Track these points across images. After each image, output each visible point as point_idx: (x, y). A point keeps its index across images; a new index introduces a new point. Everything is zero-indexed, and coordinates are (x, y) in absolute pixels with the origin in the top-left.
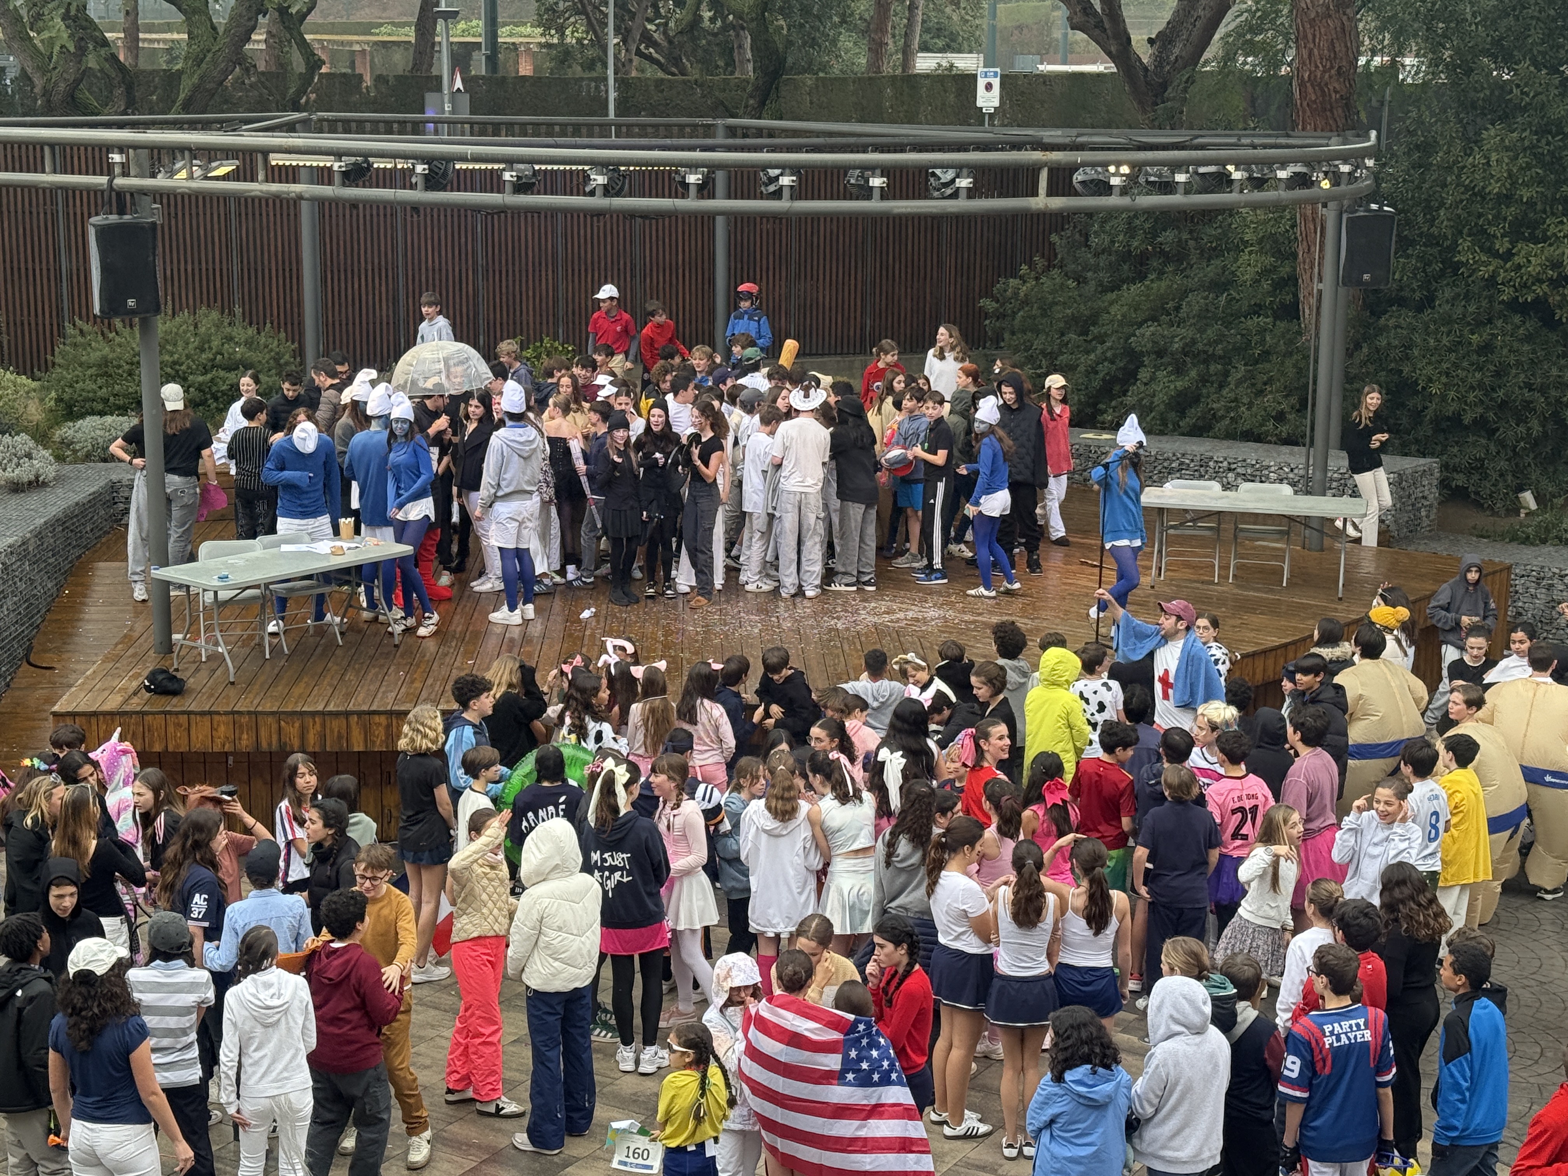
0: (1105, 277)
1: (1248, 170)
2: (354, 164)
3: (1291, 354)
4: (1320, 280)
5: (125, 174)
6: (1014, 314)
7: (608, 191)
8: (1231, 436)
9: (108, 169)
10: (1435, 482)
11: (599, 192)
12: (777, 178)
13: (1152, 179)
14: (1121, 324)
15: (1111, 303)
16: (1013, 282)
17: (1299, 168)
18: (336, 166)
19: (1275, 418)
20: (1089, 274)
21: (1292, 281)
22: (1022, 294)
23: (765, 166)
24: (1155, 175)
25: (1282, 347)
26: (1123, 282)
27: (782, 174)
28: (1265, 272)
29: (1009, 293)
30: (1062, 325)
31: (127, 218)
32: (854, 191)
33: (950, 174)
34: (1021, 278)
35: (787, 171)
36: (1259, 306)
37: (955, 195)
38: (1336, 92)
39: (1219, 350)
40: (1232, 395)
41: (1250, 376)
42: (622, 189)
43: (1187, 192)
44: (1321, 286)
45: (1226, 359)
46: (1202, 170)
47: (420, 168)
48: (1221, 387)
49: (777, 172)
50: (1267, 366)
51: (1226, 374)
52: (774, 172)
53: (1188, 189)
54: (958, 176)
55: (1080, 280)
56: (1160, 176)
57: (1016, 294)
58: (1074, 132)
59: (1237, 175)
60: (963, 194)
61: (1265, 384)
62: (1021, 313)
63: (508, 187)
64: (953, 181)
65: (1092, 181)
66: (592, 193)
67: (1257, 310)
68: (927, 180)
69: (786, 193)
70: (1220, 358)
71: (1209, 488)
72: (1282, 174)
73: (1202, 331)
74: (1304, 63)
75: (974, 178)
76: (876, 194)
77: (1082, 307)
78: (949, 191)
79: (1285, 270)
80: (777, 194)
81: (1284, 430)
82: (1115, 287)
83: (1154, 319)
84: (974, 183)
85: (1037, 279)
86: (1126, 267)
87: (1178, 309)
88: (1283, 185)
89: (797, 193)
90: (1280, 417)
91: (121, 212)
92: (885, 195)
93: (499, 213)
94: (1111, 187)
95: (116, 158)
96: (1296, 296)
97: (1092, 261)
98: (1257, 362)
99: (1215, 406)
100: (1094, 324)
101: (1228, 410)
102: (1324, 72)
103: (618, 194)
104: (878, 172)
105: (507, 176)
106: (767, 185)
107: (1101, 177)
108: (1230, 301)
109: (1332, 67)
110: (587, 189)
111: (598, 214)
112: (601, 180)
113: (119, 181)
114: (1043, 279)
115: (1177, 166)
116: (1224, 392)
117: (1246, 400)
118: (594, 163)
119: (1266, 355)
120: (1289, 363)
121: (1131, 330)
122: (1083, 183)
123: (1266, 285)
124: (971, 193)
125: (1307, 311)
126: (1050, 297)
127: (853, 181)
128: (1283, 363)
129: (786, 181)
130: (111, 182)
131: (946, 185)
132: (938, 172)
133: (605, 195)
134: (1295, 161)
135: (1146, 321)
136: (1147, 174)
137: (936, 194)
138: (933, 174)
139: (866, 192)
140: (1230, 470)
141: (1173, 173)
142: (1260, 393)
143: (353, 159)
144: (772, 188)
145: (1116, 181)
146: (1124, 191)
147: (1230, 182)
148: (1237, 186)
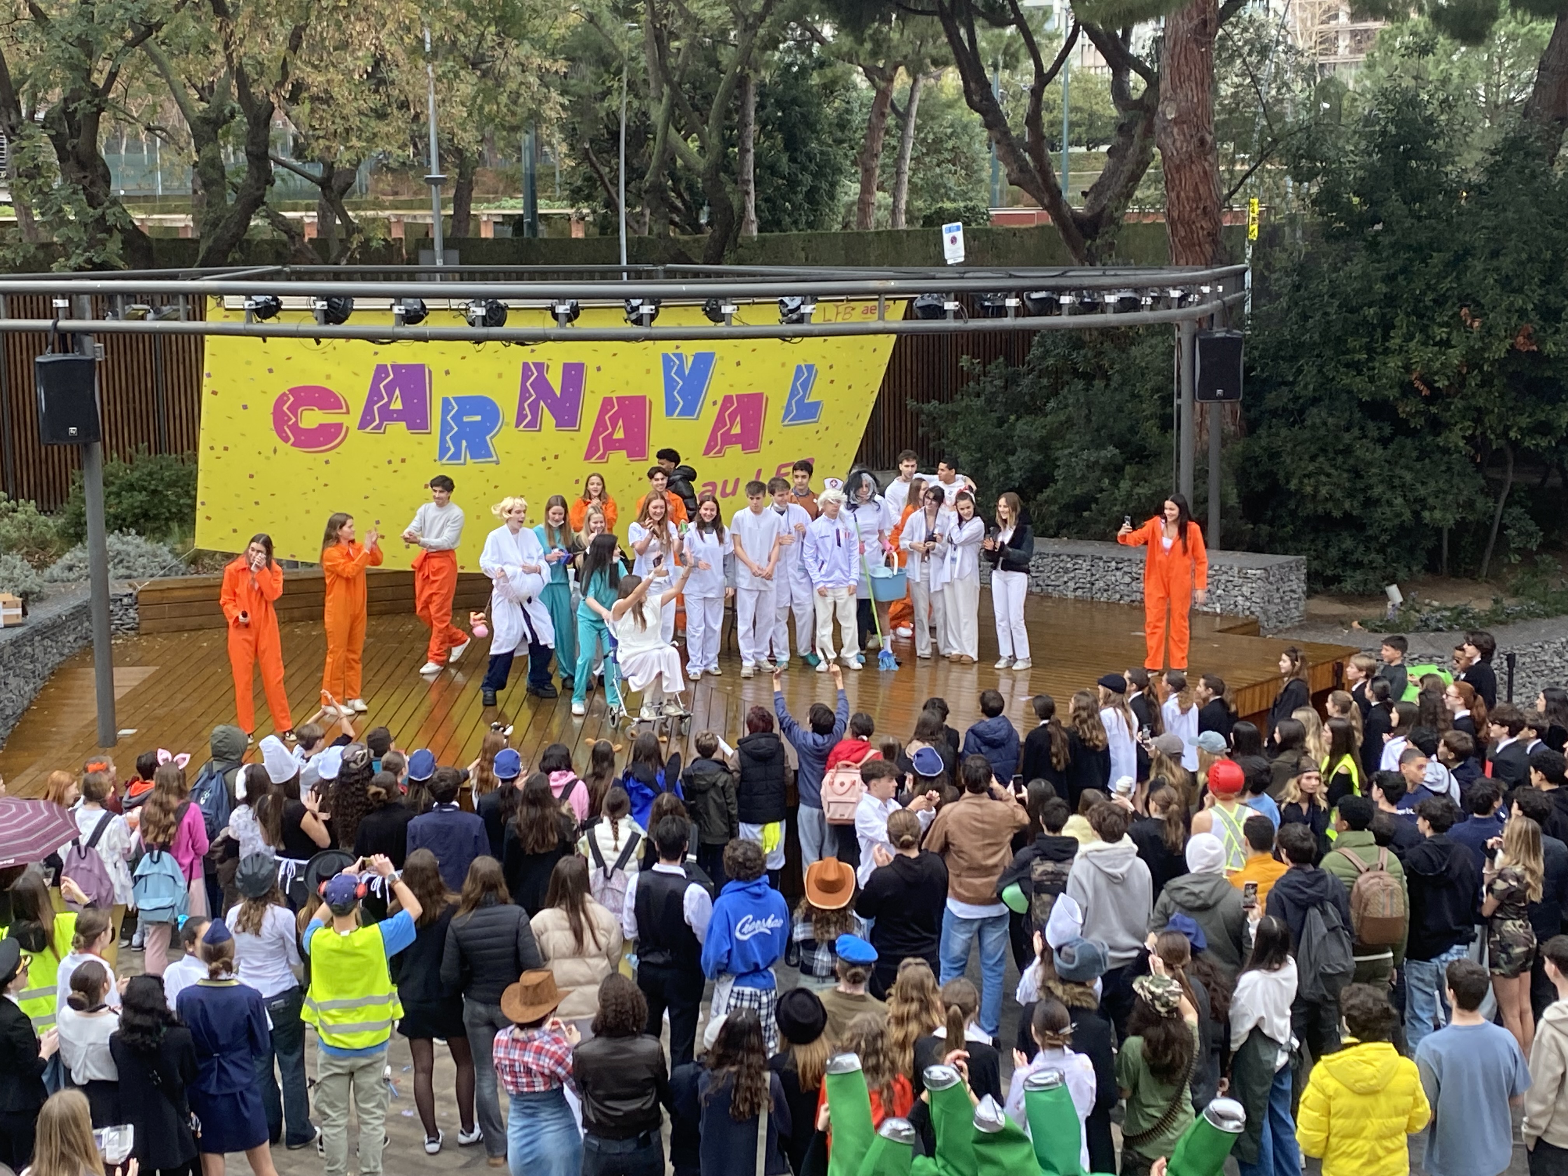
1: (1079, 295)
5: (70, 317)
7: (486, 321)
9: (53, 313)
10: (1303, 577)
11: (479, 322)
13: (986, 304)
17: (1128, 294)
24: (988, 301)
27: (642, 304)
31: (70, 356)
33: (798, 300)
35: (647, 301)
37: (800, 320)
43: (1015, 316)
46: (1035, 296)
47: (320, 305)
49: (639, 301)
52: (635, 302)
53: (1019, 312)
54: (803, 303)
56: (993, 301)
59: (1065, 300)
64: (798, 308)
65: (929, 306)
69: (646, 320)
72: (1111, 299)
78: (795, 317)
80: (639, 322)
88: (1112, 309)
91: (66, 351)
94: (946, 312)
95: (60, 303)
102: (1191, 211)
104: (729, 300)
105: (396, 310)
107: (936, 303)
109: (1198, 207)
112: (480, 311)
113: (63, 324)
115: (1008, 292)
118: (474, 297)
122: (924, 308)
129: (645, 309)
130: (55, 325)
131: (792, 311)
132: (786, 299)
134: (1127, 287)
136: (982, 299)
138: (783, 302)
141: (1005, 299)
144: (633, 316)
145: (950, 305)
146: (957, 315)
147: (1060, 306)
148: (1065, 310)
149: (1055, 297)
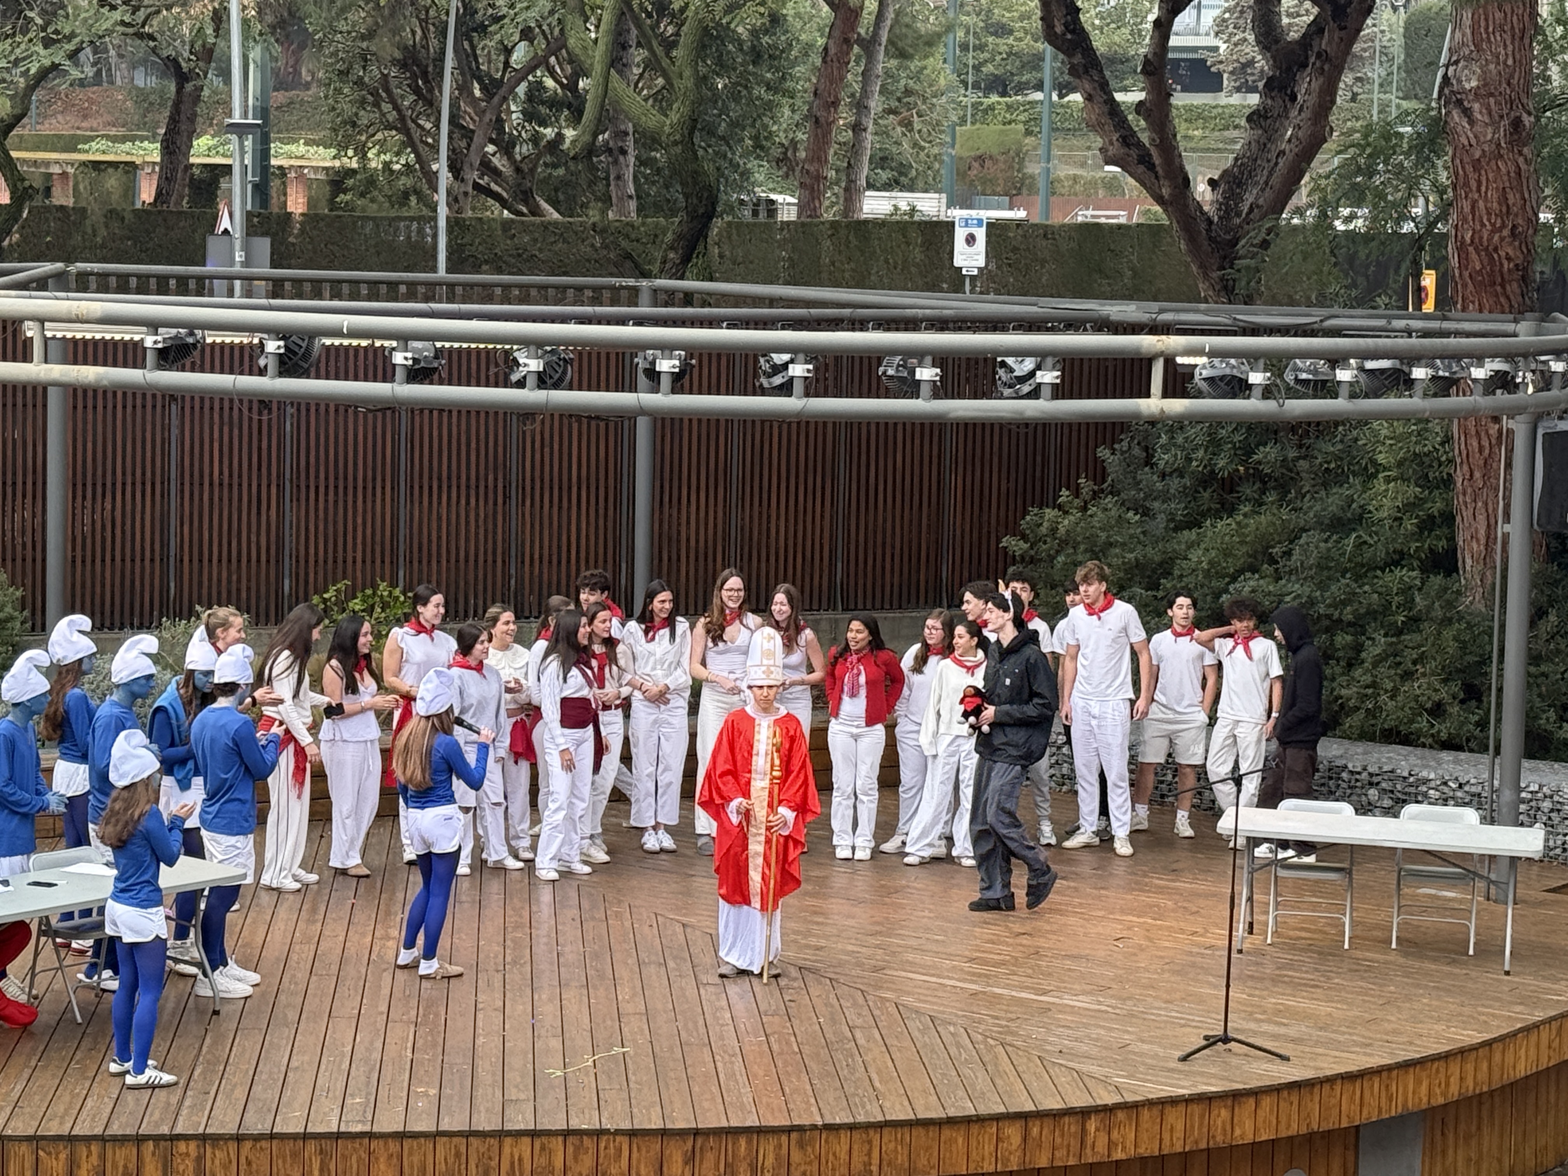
0: (1178, 508)
2: (176, 337)
3: (1450, 621)
4: (1507, 518)
6: (1052, 558)
7: (543, 381)
8: (1366, 736)
11: (531, 381)
12: (785, 366)
13: (1304, 376)
14: (1207, 574)
15: (1190, 546)
16: (1050, 513)
17: (1498, 365)
18: (149, 341)
19: (1430, 712)
20: (1156, 504)
21: (1449, 518)
22: (1062, 530)
23: (767, 350)
24: (1308, 371)
25: (1438, 613)
26: (1204, 515)
27: (792, 361)
28: (1409, 507)
29: (1044, 530)
30: (1122, 575)
32: (890, 385)
33: (1029, 364)
34: (1060, 507)
35: (801, 357)
36: (1402, 554)
37: (1035, 394)
38: (1509, 259)
39: (1348, 615)
40: (1368, 679)
41: (1392, 654)
42: (561, 379)
43: (1353, 396)
44: (1507, 528)
45: (1358, 626)
46: (1370, 365)
47: (273, 346)
48: (1350, 665)
49: (786, 357)
50: (1417, 637)
51: (1358, 648)
52: (780, 358)
53: (1354, 391)
54: (1039, 367)
55: (1146, 513)
56: (1315, 372)
57: (1054, 530)
58: (1155, 306)
59: (1419, 374)
60: (1046, 391)
61: (1415, 663)
62: (1061, 559)
63: (400, 374)
64: (1032, 374)
65: (1222, 378)
66: (521, 384)
67: (1397, 560)
68: (995, 373)
69: (798, 387)
70: (1350, 624)
71: (1338, 812)
72: (1479, 373)
73: (1322, 586)
74: (1465, 220)
75: (1063, 371)
76: (925, 390)
77: (1149, 549)
78: (1026, 388)
79: (1437, 507)
80: (786, 389)
81: (1443, 729)
82: (1193, 523)
83: (1254, 570)
84: (1063, 377)
85: (1084, 509)
86: (1206, 495)
87: (1288, 554)
88: (1480, 388)
89: (813, 388)
90: (1437, 711)
92: (941, 390)
93: (383, 410)
94: (1249, 387)
96: (1452, 539)
97: (1159, 486)
98: (1400, 632)
99: (1344, 692)
100: (1168, 574)
101: (1364, 697)
102: (1493, 232)
103: (556, 386)
104: (928, 359)
105: (399, 358)
106: (769, 376)
107: (1235, 372)
108: (1360, 545)
109: (1503, 226)
110: (514, 377)
111: (527, 414)
112: (534, 365)
114: (1092, 510)
115: (1337, 359)
116: (1357, 673)
117: (1389, 686)
118: (526, 342)
119: (1414, 623)
120: (1448, 634)
121: (1221, 584)
122: (1210, 380)
123: (1410, 524)
124: (1059, 392)
125: (1469, 562)
126: (1103, 535)
127: (891, 372)
128: (1439, 633)
129: (798, 370)
131: (1022, 380)
132: (1010, 361)
133: (539, 387)
134: (1494, 356)
135: (1241, 572)
136: (1296, 369)
137: (1007, 392)
138: (1003, 364)
139: (911, 388)
140: (1371, 784)
141: (1333, 369)
142: (1408, 675)
143: (173, 331)
144: (778, 380)
145: (1256, 378)
146: (1267, 392)
147: (1410, 383)
148: (1418, 388)
149: (1405, 369)
